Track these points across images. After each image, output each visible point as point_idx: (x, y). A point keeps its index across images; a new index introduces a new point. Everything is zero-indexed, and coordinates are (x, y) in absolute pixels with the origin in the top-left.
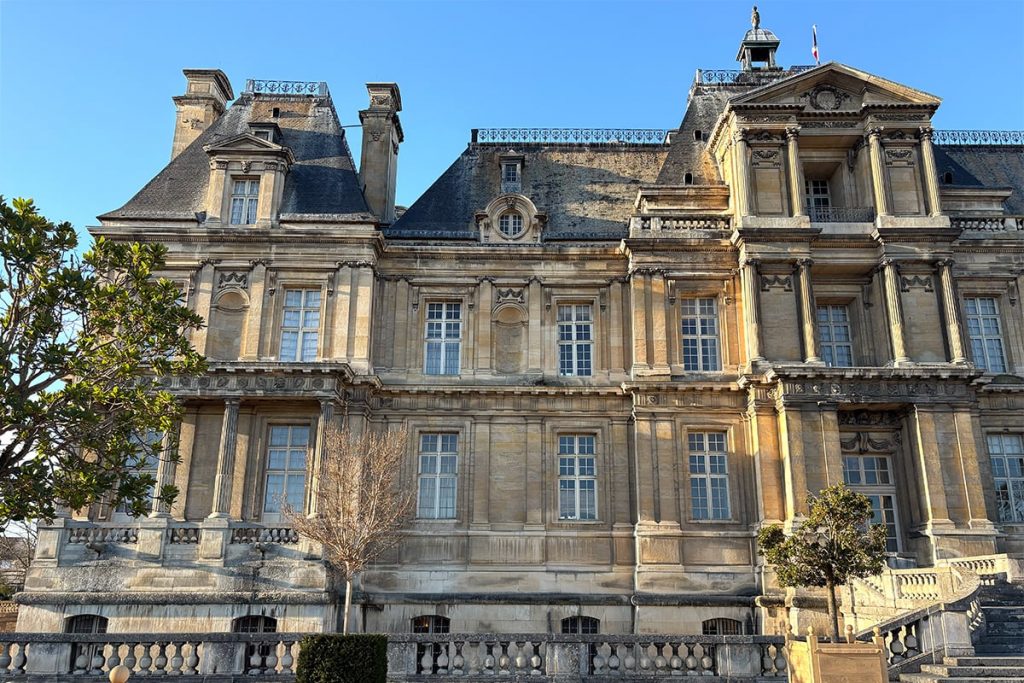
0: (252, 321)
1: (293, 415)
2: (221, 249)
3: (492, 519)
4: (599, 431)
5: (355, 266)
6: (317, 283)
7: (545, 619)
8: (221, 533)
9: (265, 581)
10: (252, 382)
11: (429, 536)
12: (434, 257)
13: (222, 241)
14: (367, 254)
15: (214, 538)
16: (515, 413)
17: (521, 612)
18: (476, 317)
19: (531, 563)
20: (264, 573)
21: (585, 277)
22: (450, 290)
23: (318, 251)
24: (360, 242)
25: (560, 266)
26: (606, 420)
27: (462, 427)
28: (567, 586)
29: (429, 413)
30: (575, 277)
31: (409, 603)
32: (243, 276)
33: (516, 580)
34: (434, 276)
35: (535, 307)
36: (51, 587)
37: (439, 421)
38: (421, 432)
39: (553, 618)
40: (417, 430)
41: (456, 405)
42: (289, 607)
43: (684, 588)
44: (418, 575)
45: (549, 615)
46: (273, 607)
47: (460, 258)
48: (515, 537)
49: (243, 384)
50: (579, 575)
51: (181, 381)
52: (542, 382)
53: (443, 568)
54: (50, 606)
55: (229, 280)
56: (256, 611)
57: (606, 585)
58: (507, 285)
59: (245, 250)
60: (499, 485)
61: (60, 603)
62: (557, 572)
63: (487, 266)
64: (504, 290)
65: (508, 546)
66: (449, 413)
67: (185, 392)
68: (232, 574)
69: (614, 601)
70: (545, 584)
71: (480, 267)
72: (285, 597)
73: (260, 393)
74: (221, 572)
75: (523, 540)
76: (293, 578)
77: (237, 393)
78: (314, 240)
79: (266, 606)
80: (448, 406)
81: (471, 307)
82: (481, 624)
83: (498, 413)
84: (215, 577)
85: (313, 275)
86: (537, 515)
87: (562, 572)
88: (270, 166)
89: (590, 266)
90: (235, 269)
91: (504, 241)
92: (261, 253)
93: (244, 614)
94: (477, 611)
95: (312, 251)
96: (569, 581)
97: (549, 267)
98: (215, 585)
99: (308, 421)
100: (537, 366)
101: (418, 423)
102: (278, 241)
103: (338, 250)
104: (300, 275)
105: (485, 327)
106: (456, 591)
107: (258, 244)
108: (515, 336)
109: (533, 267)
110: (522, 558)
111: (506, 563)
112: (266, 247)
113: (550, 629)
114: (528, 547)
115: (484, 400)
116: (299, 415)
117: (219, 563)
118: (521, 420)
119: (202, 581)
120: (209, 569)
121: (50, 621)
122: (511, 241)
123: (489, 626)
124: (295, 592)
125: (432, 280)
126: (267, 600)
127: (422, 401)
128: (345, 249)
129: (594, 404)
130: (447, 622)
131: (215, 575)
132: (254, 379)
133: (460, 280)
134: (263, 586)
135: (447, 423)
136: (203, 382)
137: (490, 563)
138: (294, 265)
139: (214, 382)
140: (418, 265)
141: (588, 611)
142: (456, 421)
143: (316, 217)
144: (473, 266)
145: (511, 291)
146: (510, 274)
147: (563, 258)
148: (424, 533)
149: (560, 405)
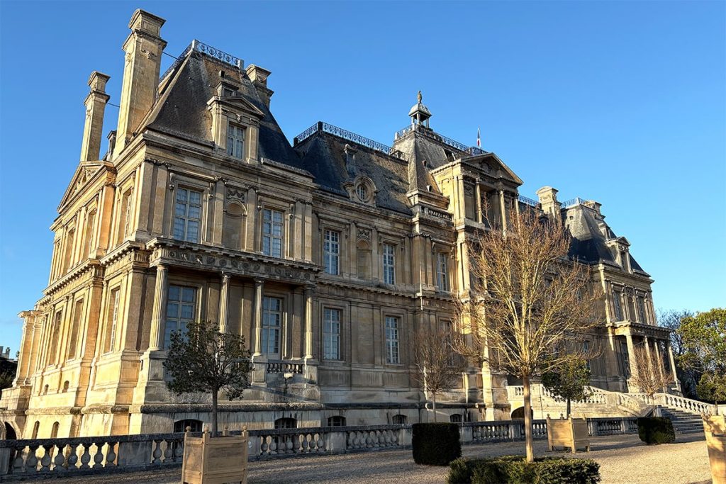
0: (248, 225)
1: (274, 291)
2: (227, 172)
3: (360, 361)
4: (402, 316)
5: (304, 202)
6: (284, 208)
7: (386, 416)
8: (264, 366)
9: (291, 396)
10: (273, 269)
11: (332, 370)
12: (330, 203)
13: (229, 167)
14: (308, 197)
15: (260, 369)
16: (368, 302)
17: (376, 412)
18: (349, 242)
19: (378, 387)
20: (290, 391)
21: (395, 231)
22: (337, 225)
23: (284, 188)
24: (307, 189)
25: (384, 222)
26: (405, 311)
27: (345, 307)
28: (394, 399)
29: (330, 297)
30: (391, 230)
31: (328, 409)
32: (241, 193)
33: (374, 395)
34: (329, 215)
35: (375, 243)
36: (162, 400)
37: (332, 302)
38: (325, 308)
39: (389, 415)
40: (323, 306)
41: (342, 294)
42: (304, 412)
43: (443, 399)
44: (329, 393)
45: (387, 414)
46: (296, 412)
47: (342, 207)
48: (371, 372)
49: (267, 270)
50: (399, 393)
51: (232, 264)
52: (379, 286)
53: (340, 389)
54: (164, 414)
55: (233, 195)
56: (287, 415)
57: (409, 398)
58: (363, 228)
59: (242, 176)
60: (362, 342)
61: (170, 412)
62: (390, 391)
63: (354, 215)
64: (361, 230)
65: (368, 377)
66: (339, 298)
67: (234, 271)
68: (272, 392)
69: (412, 406)
70: (385, 398)
71: (350, 214)
72: (304, 406)
73: (278, 278)
74: (266, 390)
75: (375, 374)
76: (305, 394)
77: (264, 276)
78: (284, 181)
79: (292, 412)
80: (338, 294)
81: (346, 237)
82: (360, 421)
83: (361, 301)
84: (263, 394)
85: (281, 203)
86: (378, 360)
87: (391, 391)
88: (253, 124)
89: (398, 226)
90: (237, 188)
91: (360, 202)
92: (252, 181)
93: (281, 417)
94: (357, 412)
95: (281, 187)
96: (394, 396)
97: (380, 222)
98: (263, 399)
99: (283, 296)
100: (375, 276)
101: (324, 302)
102: (263, 176)
103: (294, 190)
104: (274, 201)
105: (353, 250)
106: (347, 402)
107: (251, 175)
108: (362, 257)
109: (374, 220)
110: (374, 384)
111: (368, 386)
112: (255, 178)
113: (388, 422)
114: (377, 377)
115: (355, 293)
116: (278, 291)
117: (264, 385)
118: (370, 306)
119: (257, 397)
120: (260, 389)
121: (164, 424)
122: (363, 203)
123: (363, 422)
124: (307, 403)
125: (328, 216)
126: (294, 408)
127: (326, 289)
128: (299, 191)
129: (400, 301)
130: (344, 419)
131: (263, 392)
132: (274, 268)
133: (340, 220)
134: (289, 399)
135: (337, 304)
136: (246, 266)
137: (360, 386)
138: (270, 194)
139: (252, 267)
140: (321, 206)
141: (403, 412)
142: (341, 303)
143: (282, 166)
144: (347, 213)
145: (364, 232)
146: (364, 222)
147: (386, 218)
148: (330, 368)
149: (387, 300)
